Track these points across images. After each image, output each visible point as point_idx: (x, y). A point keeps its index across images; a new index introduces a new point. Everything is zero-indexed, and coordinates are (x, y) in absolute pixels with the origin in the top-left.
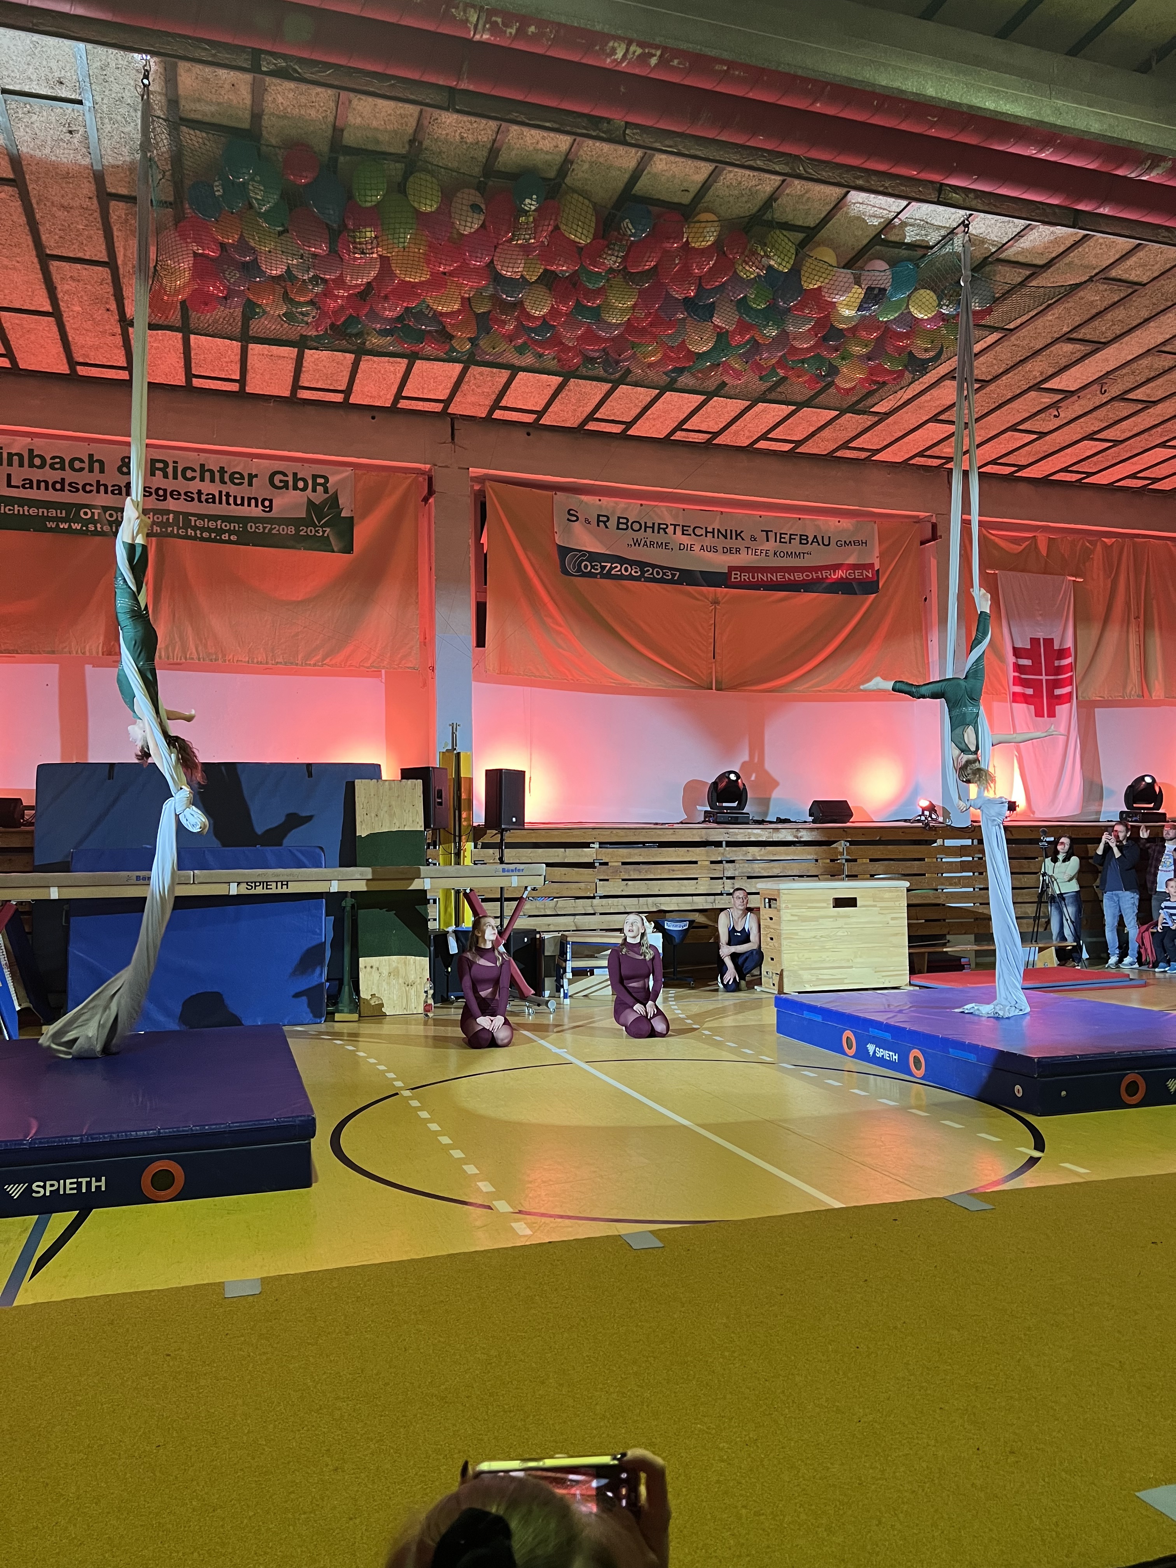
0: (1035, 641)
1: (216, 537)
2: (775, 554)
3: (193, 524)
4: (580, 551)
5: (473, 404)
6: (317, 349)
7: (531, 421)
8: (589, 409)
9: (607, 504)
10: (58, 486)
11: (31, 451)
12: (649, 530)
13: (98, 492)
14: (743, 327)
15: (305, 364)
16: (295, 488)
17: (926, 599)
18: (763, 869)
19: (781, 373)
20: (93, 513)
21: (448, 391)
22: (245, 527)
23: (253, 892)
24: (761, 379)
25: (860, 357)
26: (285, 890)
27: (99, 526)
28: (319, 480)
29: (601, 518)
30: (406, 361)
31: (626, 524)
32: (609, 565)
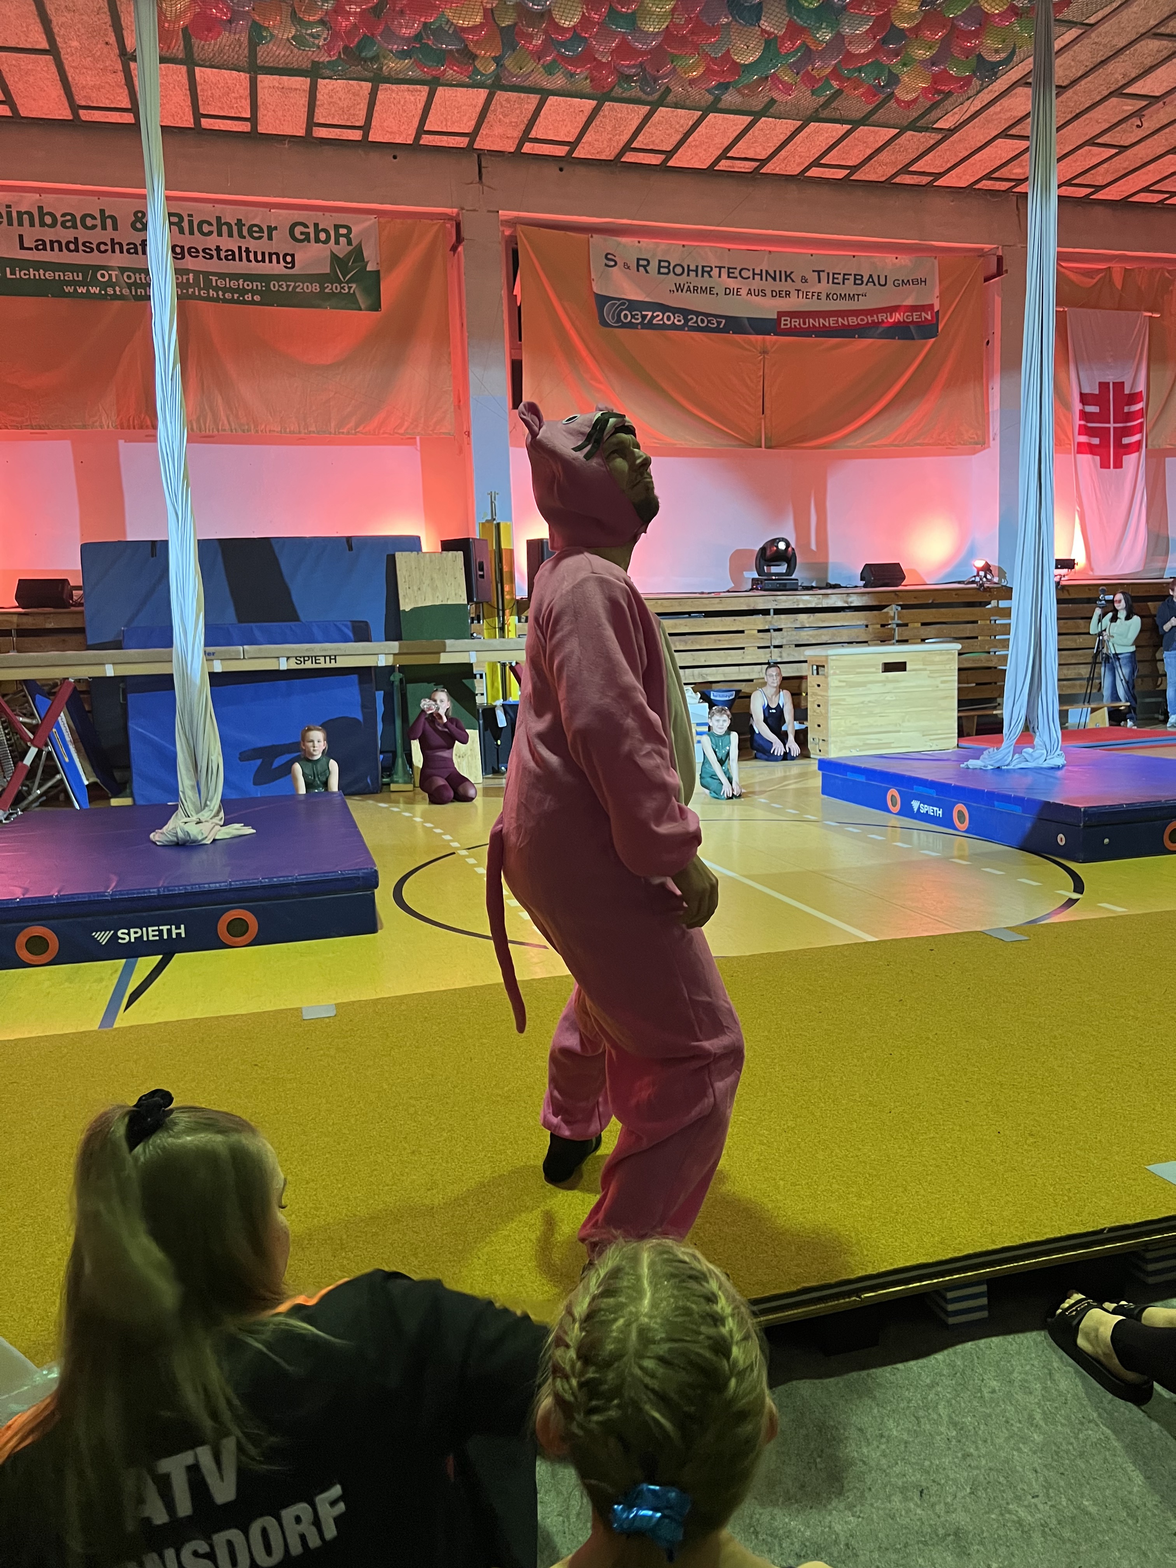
0: (1104, 386)
1: (239, 297)
2: (828, 296)
3: (214, 284)
4: (619, 299)
5: (501, 137)
6: (331, 78)
7: (563, 155)
8: (626, 137)
9: (647, 246)
10: (72, 247)
11: (40, 208)
12: (692, 274)
13: (113, 251)
14: (794, 31)
15: (319, 96)
16: (317, 240)
17: (988, 342)
18: (811, 636)
19: (835, 84)
20: (110, 275)
21: (473, 123)
22: (268, 286)
23: (302, 666)
24: (813, 94)
25: (923, 62)
26: (333, 665)
27: (117, 289)
28: (341, 231)
29: (641, 262)
30: (427, 88)
31: (668, 267)
32: (650, 314)
